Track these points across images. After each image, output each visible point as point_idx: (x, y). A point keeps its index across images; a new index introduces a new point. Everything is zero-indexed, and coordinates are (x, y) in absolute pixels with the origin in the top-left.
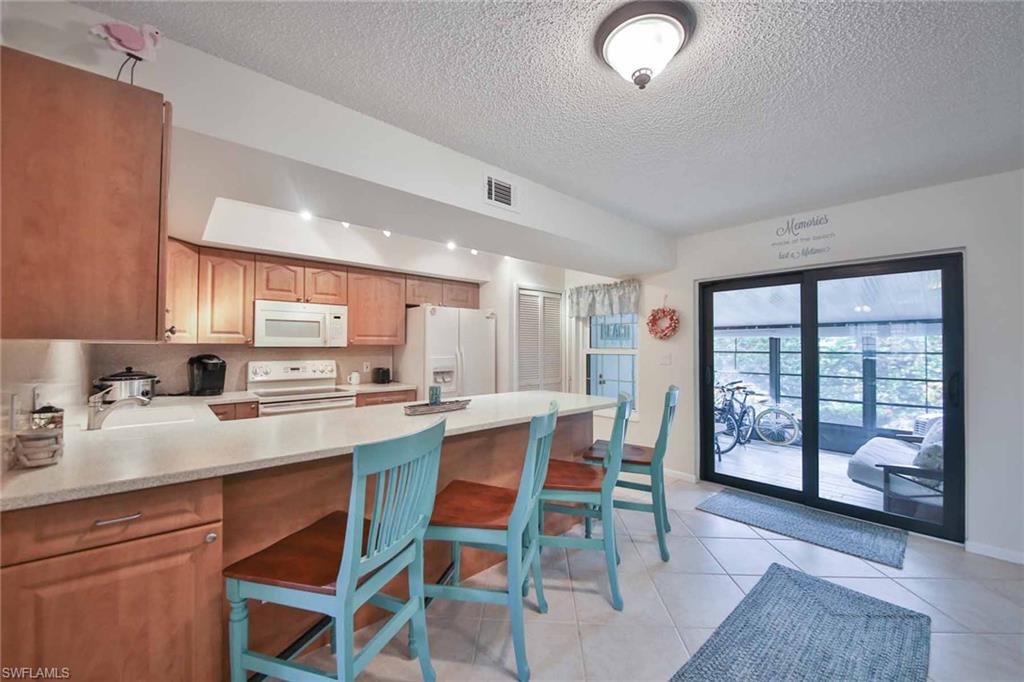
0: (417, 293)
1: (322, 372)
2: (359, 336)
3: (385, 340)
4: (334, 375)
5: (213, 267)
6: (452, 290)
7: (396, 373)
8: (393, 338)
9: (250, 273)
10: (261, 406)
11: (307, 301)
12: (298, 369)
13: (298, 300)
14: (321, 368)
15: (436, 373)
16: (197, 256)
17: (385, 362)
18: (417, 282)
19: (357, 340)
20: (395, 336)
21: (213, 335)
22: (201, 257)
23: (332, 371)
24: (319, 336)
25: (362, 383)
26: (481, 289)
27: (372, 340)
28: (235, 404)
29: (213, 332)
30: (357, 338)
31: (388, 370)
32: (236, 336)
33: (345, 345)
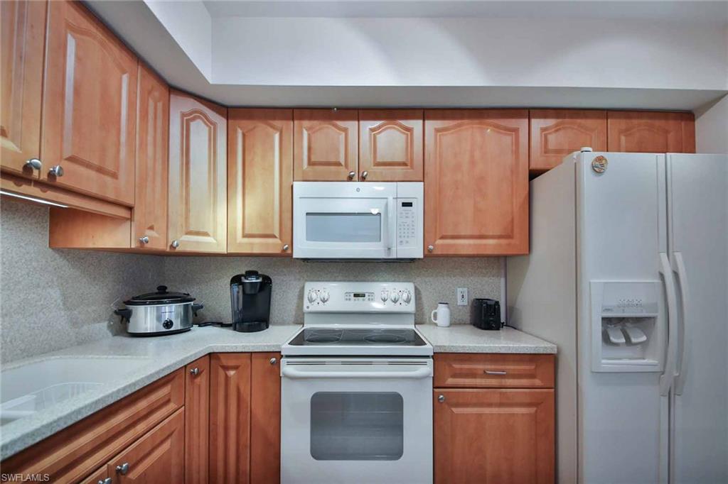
0: (551, 146)
1: (395, 301)
2: (443, 238)
3: (491, 246)
4: (411, 307)
5: (244, 136)
6: (627, 132)
7: (511, 310)
8: (503, 241)
9: (288, 137)
10: (283, 361)
11: (363, 179)
12: (364, 296)
13: (350, 179)
14: (393, 296)
15: (607, 321)
16: (225, 121)
17: (492, 288)
18: (550, 122)
19: (440, 245)
20: (509, 236)
21: (246, 240)
22: (230, 121)
23: (408, 301)
24: (380, 240)
25: (455, 323)
26: (698, 123)
27: (466, 246)
28: (251, 353)
29: (245, 236)
30: (439, 242)
31: (497, 303)
32: (270, 240)
33: (422, 256)
